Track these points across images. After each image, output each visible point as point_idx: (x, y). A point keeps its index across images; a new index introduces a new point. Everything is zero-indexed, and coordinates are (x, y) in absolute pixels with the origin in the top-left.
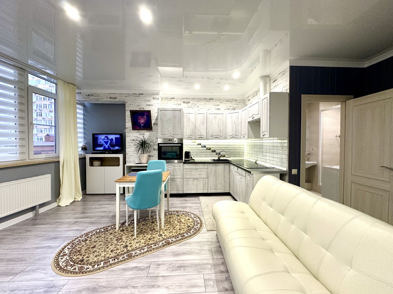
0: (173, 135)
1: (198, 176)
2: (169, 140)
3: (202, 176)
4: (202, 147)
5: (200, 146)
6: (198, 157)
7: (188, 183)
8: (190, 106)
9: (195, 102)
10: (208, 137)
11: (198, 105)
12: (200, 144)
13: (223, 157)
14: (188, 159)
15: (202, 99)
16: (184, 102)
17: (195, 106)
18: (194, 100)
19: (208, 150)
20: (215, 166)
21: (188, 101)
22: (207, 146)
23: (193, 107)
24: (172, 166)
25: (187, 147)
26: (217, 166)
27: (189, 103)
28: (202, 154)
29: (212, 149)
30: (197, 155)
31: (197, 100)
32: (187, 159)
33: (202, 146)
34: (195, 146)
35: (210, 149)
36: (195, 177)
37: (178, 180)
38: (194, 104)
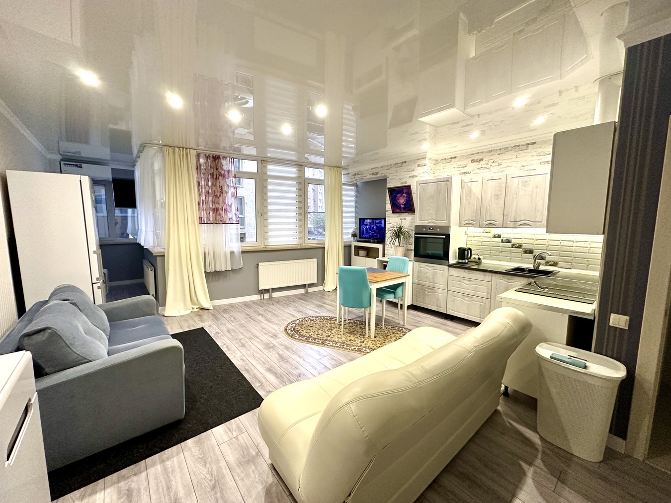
0: (436, 220)
1: (472, 293)
2: (430, 229)
3: (480, 294)
4: (502, 242)
5: (499, 240)
6: (492, 260)
7: (454, 299)
8: (484, 166)
9: (495, 157)
10: (506, 223)
11: (499, 162)
12: (499, 236)
13: (550, 265)
14: (464, 261)
15: (510, 149)
16: (472, 161)
17: (494, 164)
18: (492, 152)
19: (516, 247)
20: (506, 280)
21: (479, 157)
22: (514, 241)
23: (488, 166)
24: (433, 268)
25: (473, 239)
26: (512, 281)
27: (481, 160)
28: (500, 254)
29: (524, 246)
30: (491, 256)
31: (499, 152)
32: (461, 261)
33: (502, 240)
34: (489, 239)
35: (520, 246)
36: (467, 292)
37: (440, 291)
38: (492, 161)
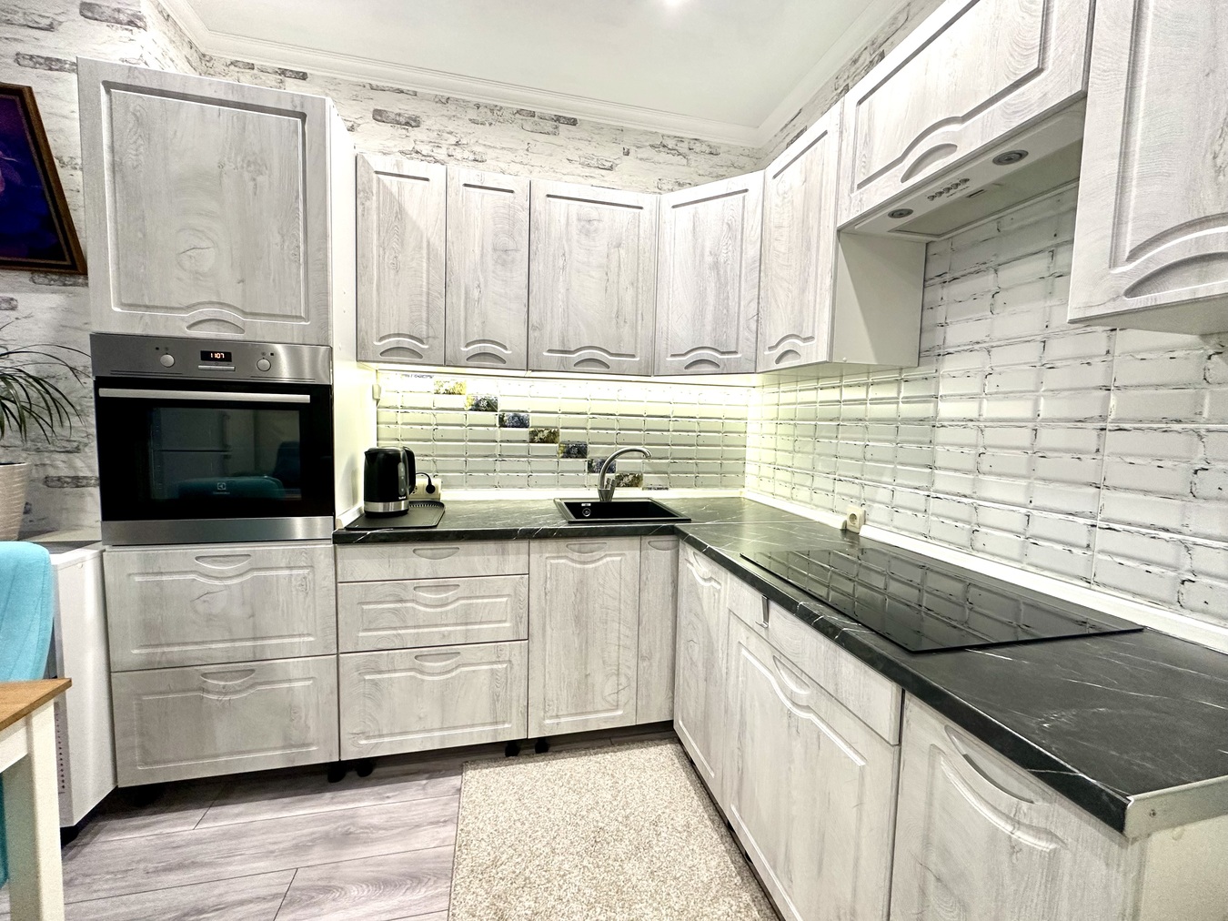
0: (245, 313)
1: (456, 632)
2: (206, 356)
3: (486, 630)
4: (502, 423)
5: (491, 417)
6: (473, 487)
7: (375, 683)
9: (462, 127)
10: (539, 355)
11: (478, 149)
12: (491, 406)
13: (627, 485)
14: (392, 507)
15: (507, 115)
16: (379, 115)
17: (458, 153)
18: (451, 107)
19: (542, 441)
22: (534, 421)
26: (596, 555)
28: (499, 466)
29: (565, 435)
30: (469, 476)
31: (472, 114)
33: (501, 420)
34: (457, 417)
35: (552, 437)
38: (453, 140)
